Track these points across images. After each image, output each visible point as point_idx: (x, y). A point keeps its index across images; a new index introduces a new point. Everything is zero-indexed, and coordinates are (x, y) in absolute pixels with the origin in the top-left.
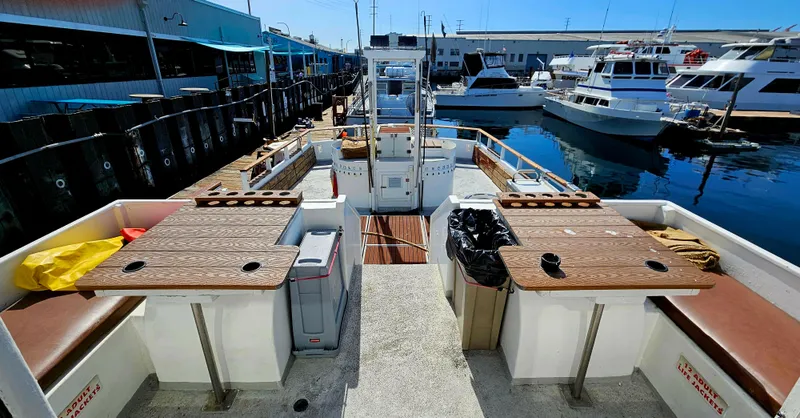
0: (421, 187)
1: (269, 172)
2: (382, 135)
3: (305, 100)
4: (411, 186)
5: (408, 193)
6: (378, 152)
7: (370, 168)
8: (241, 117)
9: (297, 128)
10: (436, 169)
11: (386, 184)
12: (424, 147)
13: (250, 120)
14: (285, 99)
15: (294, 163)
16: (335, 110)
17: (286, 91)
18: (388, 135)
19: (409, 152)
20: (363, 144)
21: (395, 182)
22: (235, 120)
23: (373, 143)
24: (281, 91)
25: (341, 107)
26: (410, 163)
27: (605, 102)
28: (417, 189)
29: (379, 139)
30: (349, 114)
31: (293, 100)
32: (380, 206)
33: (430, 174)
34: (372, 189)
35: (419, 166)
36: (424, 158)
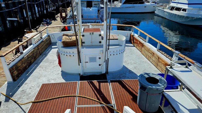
0: (107, 62)
1: (22, 53)
2: (84, 34)
3: (47, 9)
4: (102, 61)
5: (100, 65)
6: (83, 43)
7: (79, 53)
8: (12, 18)
9: (43, 24)
10: (115, 52)
11: (88, 60)
12: (109, 39)
13: (16, 19)
14: (36, 8)
15: (38, 46)
16: (61, 15)
17: (36, 4)
18: (88, 33)
19: (100, 42)
20: (74, 38)
21: (93, 59)
22: (8, 19)
23: (80, 38)
24: (34, 4)
25: (64, 13)
26: (101, 49)
27: (184, 10)
28: (105, 63)
29: (83, 36)
30: (68, 17)
31: (41, 9)
32: (85, 71)
33: (112, 54)
34: (80, 64)
35: (106, 51)
36: (109, 46)
